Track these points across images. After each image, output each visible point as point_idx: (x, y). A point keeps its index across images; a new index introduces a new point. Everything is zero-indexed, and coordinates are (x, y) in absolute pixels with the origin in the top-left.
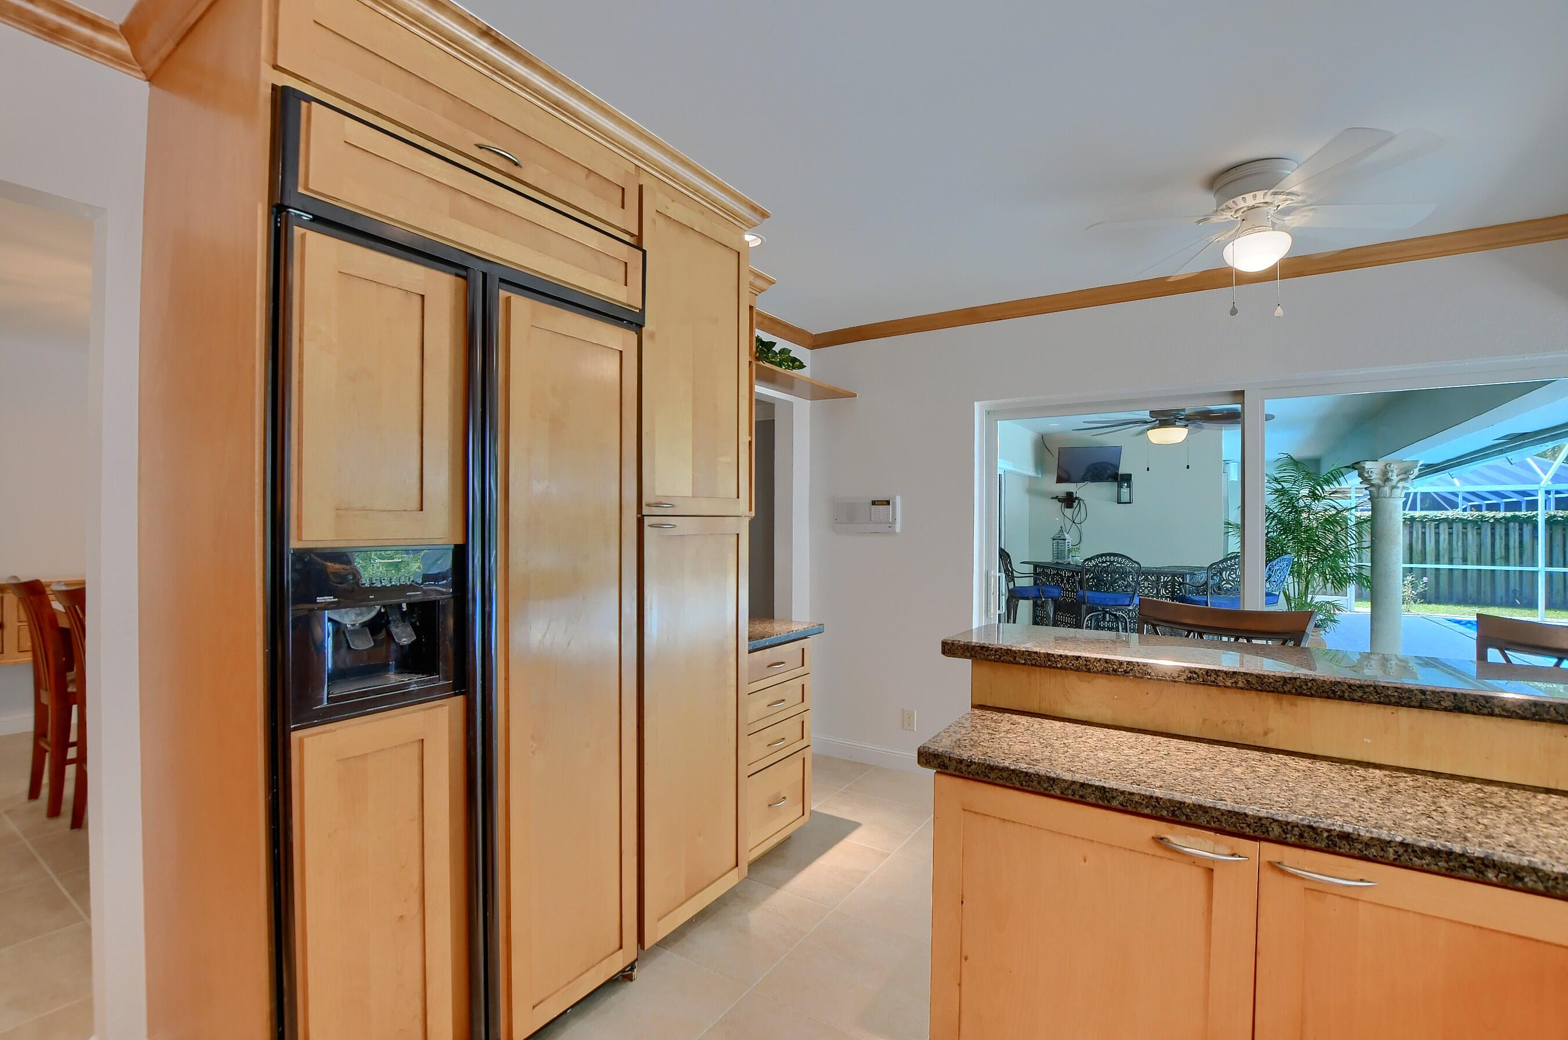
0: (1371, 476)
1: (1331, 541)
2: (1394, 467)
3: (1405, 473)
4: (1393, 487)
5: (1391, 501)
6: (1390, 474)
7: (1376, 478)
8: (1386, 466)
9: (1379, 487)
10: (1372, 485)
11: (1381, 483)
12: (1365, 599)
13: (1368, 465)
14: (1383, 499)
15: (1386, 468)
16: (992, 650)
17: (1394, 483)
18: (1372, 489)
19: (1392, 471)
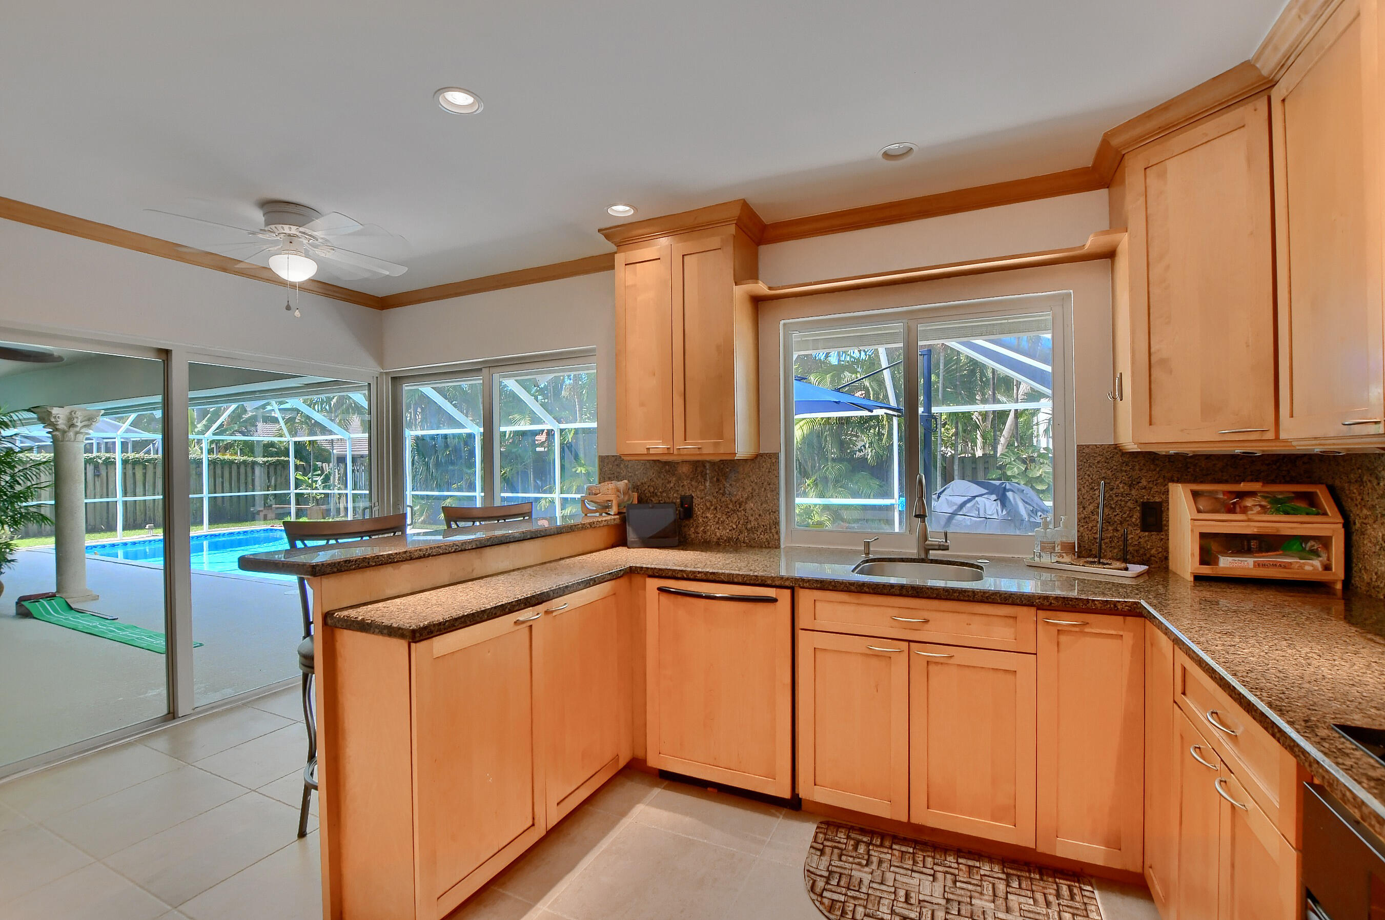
0: (58, 421)
1: (7, 482)
2: (79, 414)
3: (89, 420)
4: (77, 433)
5: (76, 444)
6: (75, 420)
7: (62, 424)
8: (71, 413)
9: (64, 432)
10: (57, 430)
11: (65, 428)
12: (48, 535)
13: (55, 411)
14: (68, 443)
15: (71, 414)
16: (352, 562)
17: (78, 429)
18: (57, 433)
19: (77, 418)
